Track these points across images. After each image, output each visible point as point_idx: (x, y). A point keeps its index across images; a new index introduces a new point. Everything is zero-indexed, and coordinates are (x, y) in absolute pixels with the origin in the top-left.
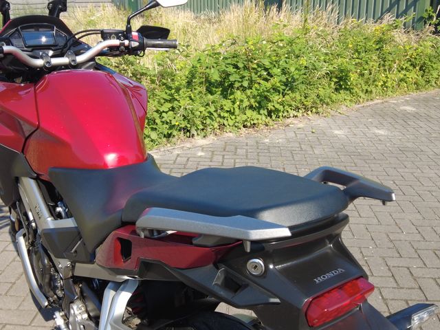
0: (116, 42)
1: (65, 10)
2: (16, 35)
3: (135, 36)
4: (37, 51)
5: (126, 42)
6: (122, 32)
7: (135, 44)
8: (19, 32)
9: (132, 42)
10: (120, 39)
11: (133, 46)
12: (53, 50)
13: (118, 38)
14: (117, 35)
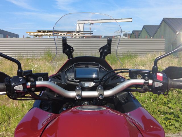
0: (140, 81)
1: (110, 53)
2: (71, 70)
3: (160, 77)
4: (83, 83)
5: (150, 82)
6: (149, 72)
7: (158, 84)
8: (73, 68)
9: (156, 83)
10: (144, 79)
11: (156, 86)
12: (94, 82)
13: (143, 78)
14: (143, 75)
